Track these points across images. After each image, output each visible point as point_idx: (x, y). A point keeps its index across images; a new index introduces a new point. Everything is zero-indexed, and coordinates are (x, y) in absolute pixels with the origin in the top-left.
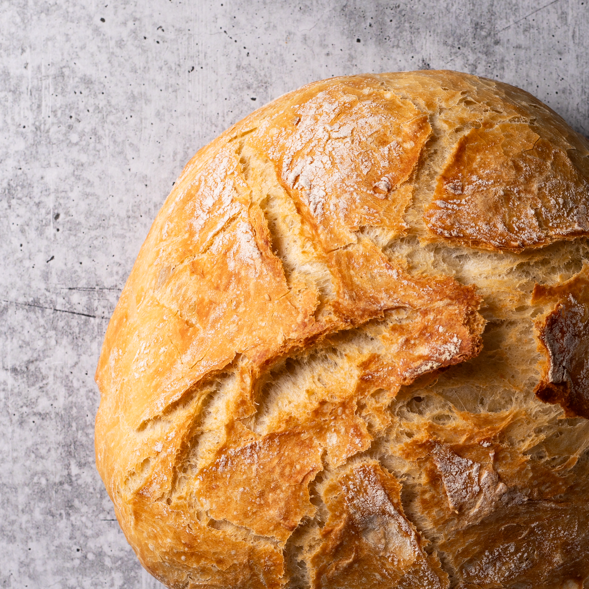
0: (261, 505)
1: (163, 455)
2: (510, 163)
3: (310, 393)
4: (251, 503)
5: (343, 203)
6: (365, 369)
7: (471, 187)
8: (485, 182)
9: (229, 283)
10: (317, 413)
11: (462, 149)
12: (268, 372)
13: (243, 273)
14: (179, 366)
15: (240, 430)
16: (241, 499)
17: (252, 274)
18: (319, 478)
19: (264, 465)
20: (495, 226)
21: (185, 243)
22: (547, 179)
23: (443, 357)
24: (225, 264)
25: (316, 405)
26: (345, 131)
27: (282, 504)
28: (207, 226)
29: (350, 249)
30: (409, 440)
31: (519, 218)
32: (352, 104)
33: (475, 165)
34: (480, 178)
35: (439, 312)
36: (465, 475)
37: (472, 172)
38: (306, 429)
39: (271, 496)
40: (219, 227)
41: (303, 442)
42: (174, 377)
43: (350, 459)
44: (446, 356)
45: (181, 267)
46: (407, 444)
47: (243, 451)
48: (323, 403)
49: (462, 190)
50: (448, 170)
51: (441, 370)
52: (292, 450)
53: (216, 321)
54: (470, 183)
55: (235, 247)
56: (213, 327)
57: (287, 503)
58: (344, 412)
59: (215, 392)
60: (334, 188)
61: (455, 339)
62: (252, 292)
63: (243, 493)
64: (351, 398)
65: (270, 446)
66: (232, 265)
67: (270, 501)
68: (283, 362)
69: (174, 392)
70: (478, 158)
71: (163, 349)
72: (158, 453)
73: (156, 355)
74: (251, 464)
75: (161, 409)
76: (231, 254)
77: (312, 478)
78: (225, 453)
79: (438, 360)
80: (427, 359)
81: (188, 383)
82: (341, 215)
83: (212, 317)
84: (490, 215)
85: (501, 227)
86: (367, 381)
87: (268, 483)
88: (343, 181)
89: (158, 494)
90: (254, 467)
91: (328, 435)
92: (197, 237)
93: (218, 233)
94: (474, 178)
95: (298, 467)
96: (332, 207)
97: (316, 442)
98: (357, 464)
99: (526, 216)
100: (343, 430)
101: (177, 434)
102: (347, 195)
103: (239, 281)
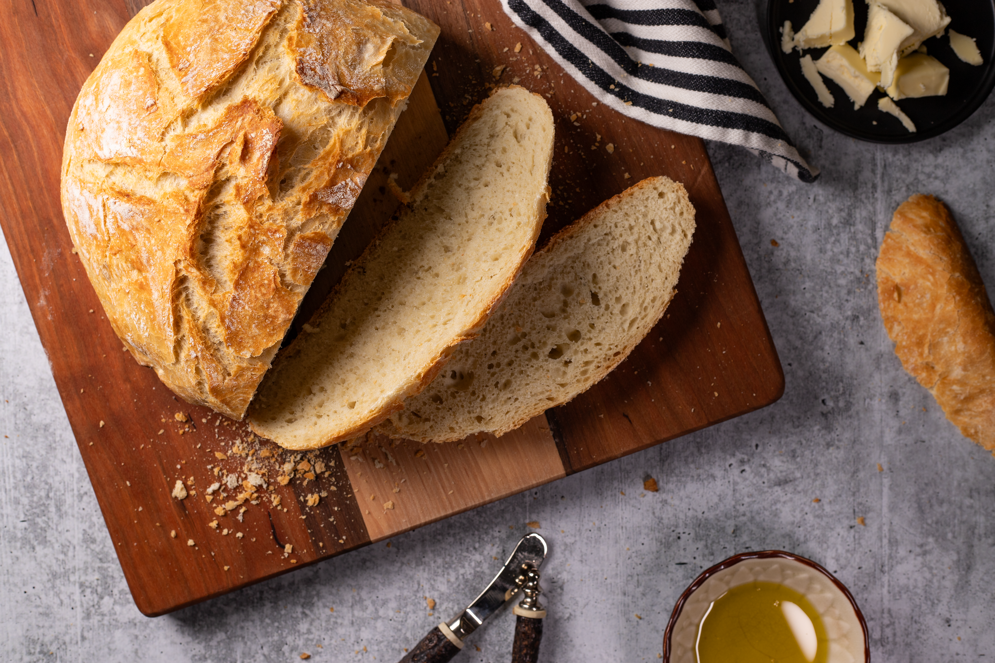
0: (272, 322)
1: (199, 354)
2: (199, 23)
3: (229, 241)
4: (266, 327)
5: (140, 134)
6: (240, 196)
7: (191, 55)
8: (195, 45)
9: (134, 237)
10: (243, 246)
11: (167, 44)
12: (198, 255)
13: (134, 223)
14: (156, 304)
15: (218, 298)
16: (259, 329)
17: (139, 218)
18: (283, 276)
19: (250, 300)
20: (222, 59)
21: (98, 246)
22: (226, 10)
23: (269, 146)
24: (123, 230)
25: (238, 243)
26: (107, 102)
27: (280, 309)
28: (97, 225)
29: (168, 151)
30: (301, 207)
31: (231, 42)
32: (97, 86)
33: (182, 44)
34: (191, 45)
35: (242, 128)
36: (349, 192)
37: (184, 48)
38: (248, 259)
39: (271, 312)
40: (102, 218)
41: (254, 267)
42: (160, 312)
43: (285, 248)
44: (269, 144)
45: (108, 259)
46: (302, 210)
47: (232, 306)
48: (240, 238)
49: (188, 61)
50: (171, 61)
51: (274, 153)
52: (254, 278)
53: (148, 261)
54: (189, 53)
55: (119, 217)
56: (150, 266)
57: (282, 306)
58: (255, 230)
59: (187, 296)
60: (130, 132)
61: (265, 132)
62: (149, 227)
63: (256, 326)
64: (250, 219)
65: (242, 289)
66: (126, 226)
67: (273, 314)
68: (200, 243)
69: (168, 318)
70: (180, 38)
71: (142, 306)
72: (197, 357)
73: (143, 312)
74: (244, 308)
75: (172, 334)
76: (120, 222)
77: (279, 279)
78: (225, 318)
79: (268, 150)
80: (263, 155)
81: (169, 305)
82: (146, 140)
83: (144, 261)
84: (215, 56)
85: (226, 56)
86: (247, 202)
87: (262, 306)
88: (130, 124)
89: (220, 378)
90: (247, 307)
91: (261, 249)
92: (99, 236)
93: (105, 222)
94: (188, 49)
95: (266, 282)
96: (139, 142)
97: (260, 260)
98: (291, 248)
99: (234, 37)
100: (265, 238)
101: (193, 337)
102: (139, 128)
103: (137, 229)
